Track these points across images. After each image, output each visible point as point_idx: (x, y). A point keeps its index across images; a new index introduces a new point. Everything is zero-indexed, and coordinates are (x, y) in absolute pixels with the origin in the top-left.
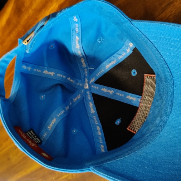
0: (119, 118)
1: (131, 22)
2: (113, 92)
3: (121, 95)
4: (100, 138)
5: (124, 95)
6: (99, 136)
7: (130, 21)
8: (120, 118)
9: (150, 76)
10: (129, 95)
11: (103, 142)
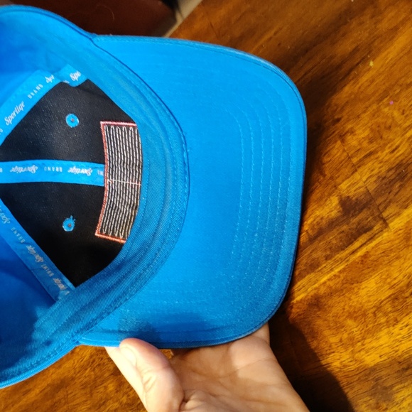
0: (69, 217)
1: (92, 41)
2: (37, 168)
3: (53, 169)
4: (45, 268)
5: (61, 168)
6: (40, 263)
7: (90, 39)
8: (72, 217)
9: (115, 126)
10: (72, 166)
11: (55, 272)
